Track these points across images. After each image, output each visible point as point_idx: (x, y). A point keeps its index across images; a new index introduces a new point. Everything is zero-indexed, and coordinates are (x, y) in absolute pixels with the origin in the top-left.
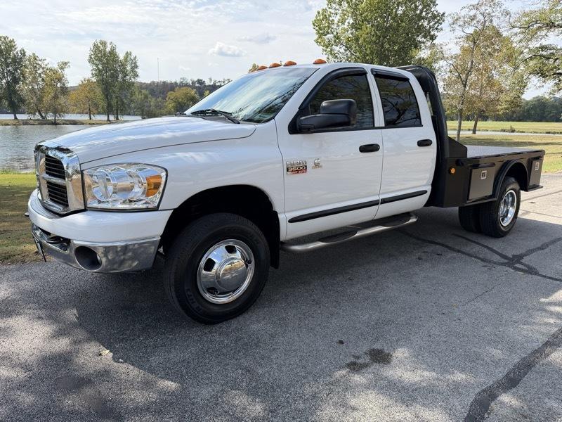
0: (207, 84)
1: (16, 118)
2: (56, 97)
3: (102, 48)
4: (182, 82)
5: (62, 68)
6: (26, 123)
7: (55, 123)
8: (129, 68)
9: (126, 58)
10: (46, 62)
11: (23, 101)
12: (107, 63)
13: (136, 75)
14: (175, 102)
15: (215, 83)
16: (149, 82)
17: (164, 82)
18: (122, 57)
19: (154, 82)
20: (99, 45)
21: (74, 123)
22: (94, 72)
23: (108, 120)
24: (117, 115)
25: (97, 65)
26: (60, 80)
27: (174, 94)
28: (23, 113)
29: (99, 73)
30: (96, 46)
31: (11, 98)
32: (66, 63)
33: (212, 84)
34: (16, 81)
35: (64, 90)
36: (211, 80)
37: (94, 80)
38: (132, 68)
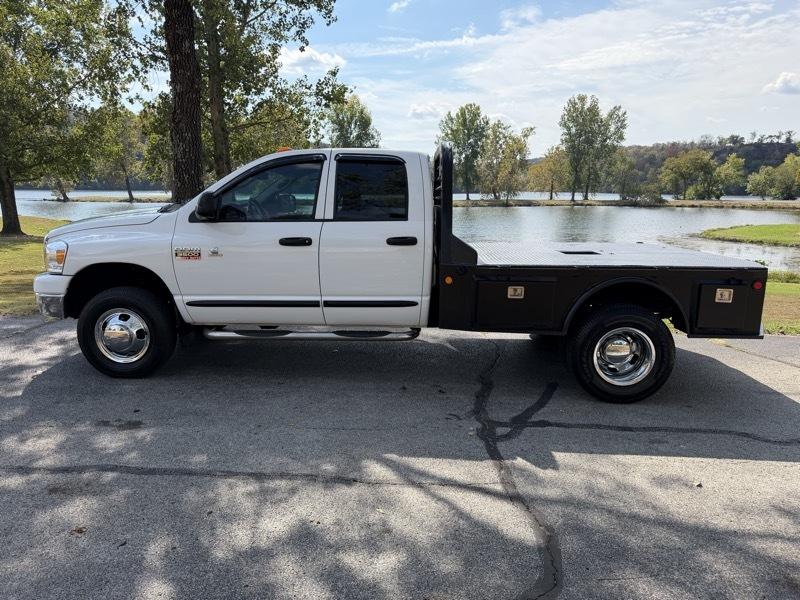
0: (746, 142)
1: (468, 198)
2: (512, 173)
3: (579, 106)
4: (703, 143)
5: (526, 136)
6: (476, 204)
7: (506, 205)
8: (612, 128)
9: (611, 116)
10: (510, 130)
11: (477, 178)
12: (583, 125)
13: (621, 138)
14: (676, 173)
15: (761, 140)
16: (651, 145)
17: (674, 144)
18: (604, 114)
19: (658, 145)
20: (577, 101)
21: (529, 204)
22: (564, 137)
23: (573, 200)
24: (587, 193)
25: (569, 129)
26: (520, 151)
27: (676, 161)
28: (477, 192)
29: (571, 139)
30: (573, 104)
31: (466, 174)
32: (532, 129)
33: (756, 140)
34: (475, 154)
35: (524, 164)
36: (754, 135)
37: (563, 148)
38: (618, 129)
